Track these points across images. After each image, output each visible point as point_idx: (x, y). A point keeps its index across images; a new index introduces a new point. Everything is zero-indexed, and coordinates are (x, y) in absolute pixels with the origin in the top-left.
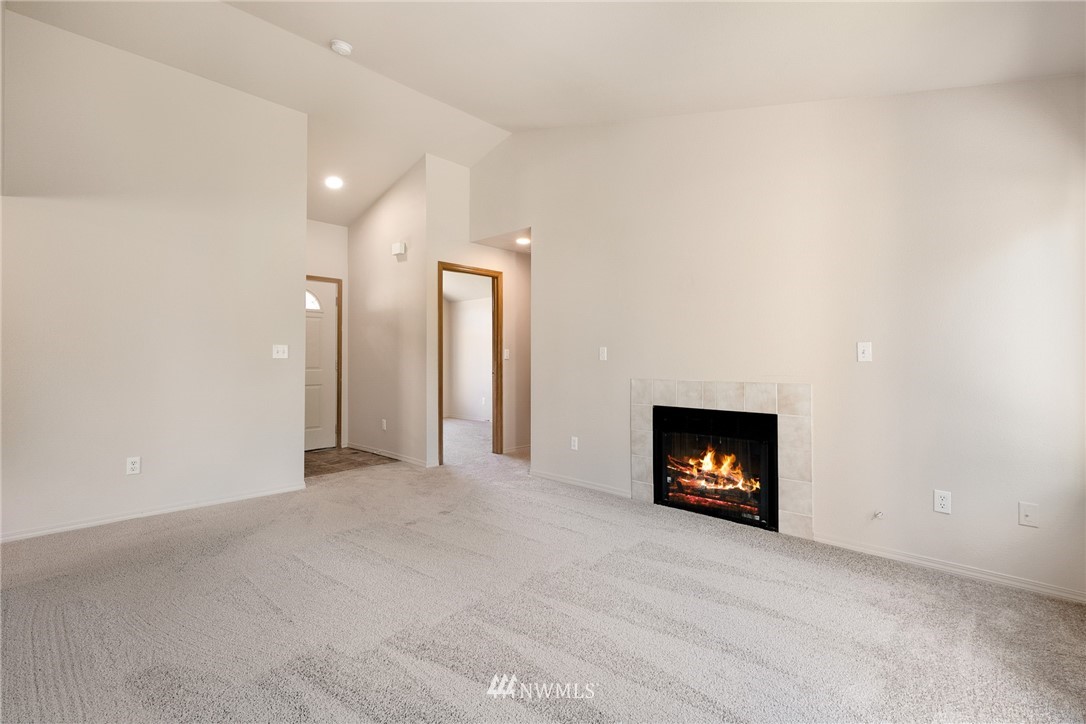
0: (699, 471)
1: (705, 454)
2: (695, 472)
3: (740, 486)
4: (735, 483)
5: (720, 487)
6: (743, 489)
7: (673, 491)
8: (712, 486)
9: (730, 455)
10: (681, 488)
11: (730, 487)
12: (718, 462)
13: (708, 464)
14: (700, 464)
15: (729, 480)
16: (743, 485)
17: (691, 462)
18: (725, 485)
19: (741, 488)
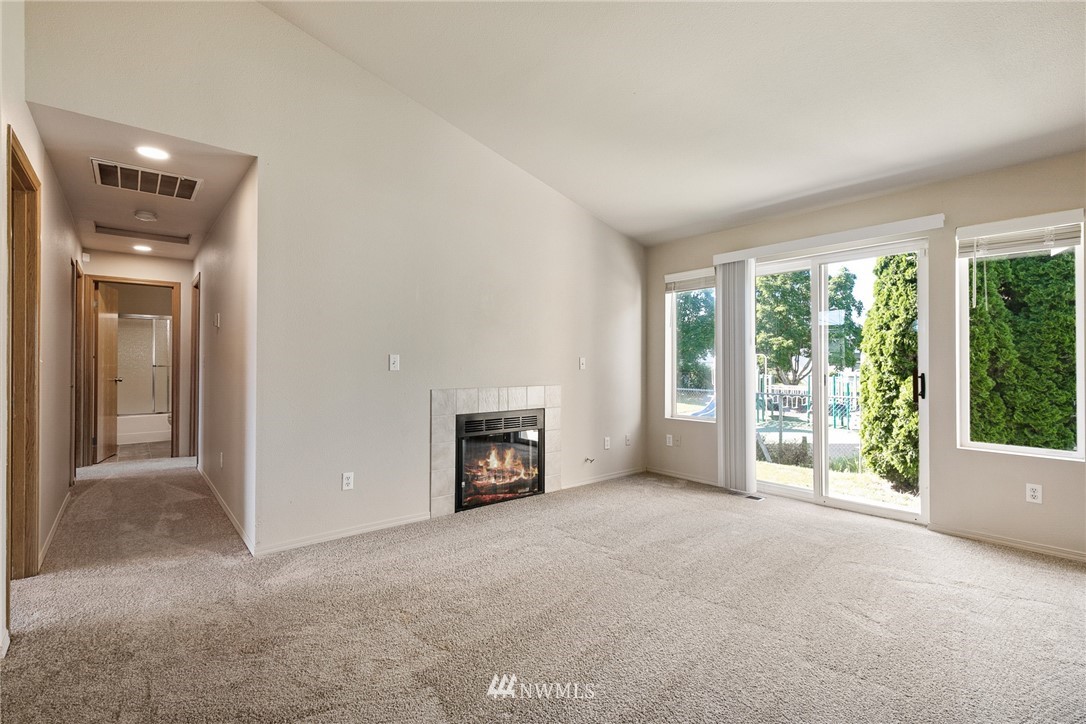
0: (488, 470)
1: (490, 454)
2: (485, 473)
3: (522, 476)
4: (518, 474)
5: (508, 481)
6: (526, 478)
7: (470, 495)
8: (500, 482)
9: (510, 448)
10: (478, 491)
11: (515, 478)
12: (502, 459)
13: (494, 462)
14: (487, 464)
15: (514, 473)
16: (525, 475)
17: (481, 464)
18: (510, 478)
19: (524, 478)
